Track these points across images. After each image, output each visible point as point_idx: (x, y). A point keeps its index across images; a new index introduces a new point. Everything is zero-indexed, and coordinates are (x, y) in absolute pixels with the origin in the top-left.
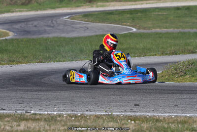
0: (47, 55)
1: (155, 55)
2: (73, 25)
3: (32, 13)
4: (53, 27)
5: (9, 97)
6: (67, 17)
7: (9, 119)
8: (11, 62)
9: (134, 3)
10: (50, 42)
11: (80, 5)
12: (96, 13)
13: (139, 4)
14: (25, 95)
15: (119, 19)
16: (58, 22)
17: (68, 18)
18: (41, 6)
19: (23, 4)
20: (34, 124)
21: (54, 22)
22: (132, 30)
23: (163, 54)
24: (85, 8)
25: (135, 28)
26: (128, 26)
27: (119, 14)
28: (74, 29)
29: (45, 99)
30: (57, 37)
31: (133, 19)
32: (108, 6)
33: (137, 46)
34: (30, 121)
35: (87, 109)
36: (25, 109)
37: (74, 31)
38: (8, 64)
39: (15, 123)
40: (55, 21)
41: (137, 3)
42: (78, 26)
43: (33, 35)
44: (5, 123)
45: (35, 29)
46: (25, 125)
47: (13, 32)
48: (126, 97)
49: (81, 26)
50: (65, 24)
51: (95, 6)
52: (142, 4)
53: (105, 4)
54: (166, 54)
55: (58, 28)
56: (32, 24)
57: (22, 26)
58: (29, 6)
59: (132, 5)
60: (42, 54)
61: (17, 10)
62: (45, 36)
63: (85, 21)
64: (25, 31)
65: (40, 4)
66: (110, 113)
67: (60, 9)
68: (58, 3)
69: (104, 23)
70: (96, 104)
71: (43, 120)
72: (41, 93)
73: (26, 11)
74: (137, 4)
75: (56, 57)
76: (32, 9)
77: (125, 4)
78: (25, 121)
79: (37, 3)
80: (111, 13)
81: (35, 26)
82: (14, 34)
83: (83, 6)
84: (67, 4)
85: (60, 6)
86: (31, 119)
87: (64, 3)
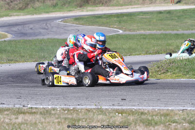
0: (42, 55)
1: (140, 54)
2: (65, 28)
3: (29, 17)
4: (47, 29)
5: (8, 93)
6: (60, 20)
7: (8, 113)
8: (10, 61)
9: (120, 8)
10: (45, 43)
11: (72, 9)
12: (86, 17)
13: (125, 9)
14: (22, 91)
15: (107, 22)
16: (52, 25)
17: (60, 22)
18: (37, 11)
19: (20, 9)
20: (30, 117)
21: (48, 25)
22: (119, 32)
23: (147, 53)
24: (76, 13)
25: (122, 30)
26: (115, 28)
27: (107, 17)
28: (66, 31)
29: (40, 94)
30: (51, 39)
31: (120, 22)
32: (97, 11)
33: (124, 46)
34: (27, 114)
35: (79, 103)
36: (23, 104)
37: (66, 33)
38: (7, 63)
39: (14, 116)
41: (123, 7)
42: (70, 28)
43: (30, 37)
44: (5, 116)
45: (31, 31)
46: (23, 118)
47: (11, 34)
48: (114, 93)
49: (72, 28)
50: (58, 26)
51: (85, 10)
52: (128, 8)
53: (94, 8)
54: (150, 53)
55: (52, 30)
56: (28, 27)
57: (20, 29)
58: (26, 10)
59: (119, 9)
60: (37, 54)
61: (15, 14)
62: (40, 37)
63: (76, 24)
64: (22, 33)
65: (35, 9)
66: (99, 107)
67: (53, 13)
68: (52, 8)
69: (94, 25)
70: (87, 98)
71: (39, 113)
72: (37, 89)
73: (23, 15)
74: (123, 9)
75: (51, 57)
76: (29, 13)
77: (112, 8)
78: (22, 115)
79: (33, 8)
80: (99, 17)
81: (31, 29)
82: (11, 36)
83: (74, 10)
84: (60, 8)
85: (54, 10)
86: (28, 113)
87: (57, 7)
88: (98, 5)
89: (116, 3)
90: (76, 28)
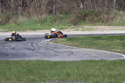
2: (54, 49)
4: (33, 50)
10: (33, 65)
11: (64, 27)
12: (82, 37)
15: (108, 45)
16: (39, 45)
17: (50, 41)
18: (20, 27)
22: (124, 57)
24: (69, 31)
26: (118, 52)
27: (108, 39)
28: (57, 53)
31: (124, 46)
32: (95, 30)
37: (57, 55)
40: (35, 44)
42: (62, 50)
43: (12, 58)
45: (13, 51)
49: (64, 50)
50: (47, 47)
51: (80, 29)
53: (92, 27)
55: (39, 51)
56: (10, 46)
58: (7, 26)
59: (123, 29)
63: (70, 45)
65: (18, 25)
67: (41, 31)
68: (39, 25)
69: (91, 48)
73: (3, 32)
77: (115, 28)
79: (15, 23)
81: (13, 48)
83: (66, 28)
84: (50, 26)
85: (42, 27)
87: (45, 24)
88: (97, 24)
89: (119, 22)
90: (69, 50)
